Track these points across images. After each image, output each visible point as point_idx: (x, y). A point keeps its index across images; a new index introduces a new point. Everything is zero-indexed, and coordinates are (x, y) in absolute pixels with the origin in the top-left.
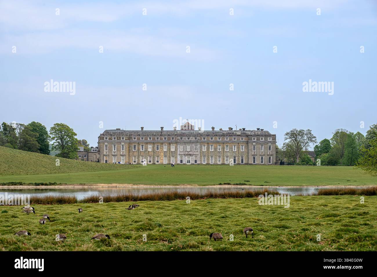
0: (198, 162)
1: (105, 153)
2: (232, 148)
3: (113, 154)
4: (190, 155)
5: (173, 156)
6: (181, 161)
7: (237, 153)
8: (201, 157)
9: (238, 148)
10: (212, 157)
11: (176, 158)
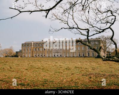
0: (62, 56)
1: (23, 52)
2: (78, 48)
3: (26, 52)
4: (58, 52)
5: (51, 53)
6: (54, 55)
7: (80, 51)
8: (63, 53)
9: (81, 48)
10: (68, 53)
11: (52, 54)
